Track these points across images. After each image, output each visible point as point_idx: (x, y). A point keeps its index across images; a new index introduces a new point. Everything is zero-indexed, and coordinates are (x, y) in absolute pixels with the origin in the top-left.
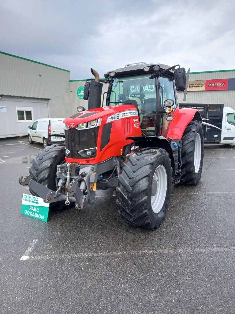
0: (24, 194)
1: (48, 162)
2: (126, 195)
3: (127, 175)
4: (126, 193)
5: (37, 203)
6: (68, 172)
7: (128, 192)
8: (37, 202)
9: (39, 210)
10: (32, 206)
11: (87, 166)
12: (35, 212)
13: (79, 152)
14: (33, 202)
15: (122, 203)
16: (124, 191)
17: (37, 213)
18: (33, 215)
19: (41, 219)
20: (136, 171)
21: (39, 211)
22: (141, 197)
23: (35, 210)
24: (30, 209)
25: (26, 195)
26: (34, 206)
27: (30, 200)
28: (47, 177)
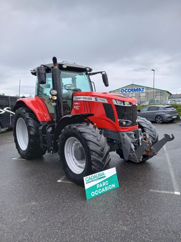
0: (84, 178)
5: (105, 177)
9: (108, 182)
12: (104, 187)
14: (99, 179)
17: (107, 186)
18: (103, 190)
19: (113, 187)
23: (104, 184)
26: (101, 182)
27: (95, 178)
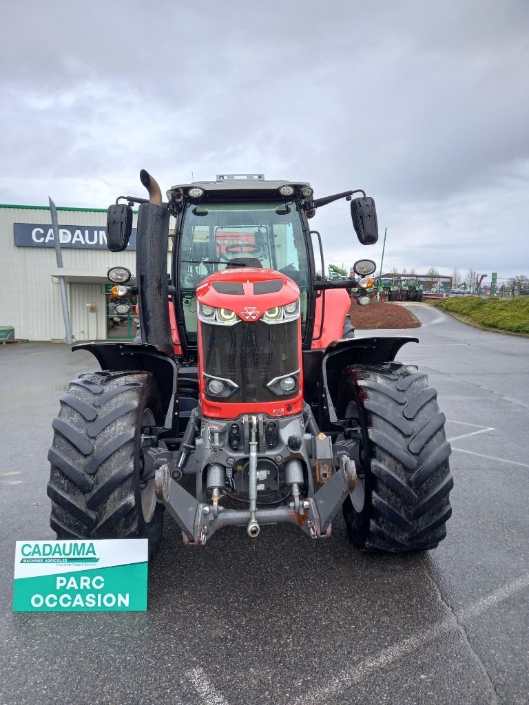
0: (19, 544)
1: (125, 424)
2: (402, 479)
3: (396, 428)
4: (403, 473)
5: (95, 560)
6: (250, 440)
7: (407, 469)
8: (91, 555)
9: (102, 580)
10: (68, 576)
11: (292, 420)
13: (268, 384)
14: (70, 560)
15: (389, 501)
16: (396, 468)
17: (96, 592)
18: (78, 601)
19: (119, 605)
20: (415, 416)
21: (102, 585)
22: (442, 475)
23: (85, 583)
24: (59, 585)
25: (33, 543)
26: (77, 575)
27: (57, 556)
28: (132, 469)
